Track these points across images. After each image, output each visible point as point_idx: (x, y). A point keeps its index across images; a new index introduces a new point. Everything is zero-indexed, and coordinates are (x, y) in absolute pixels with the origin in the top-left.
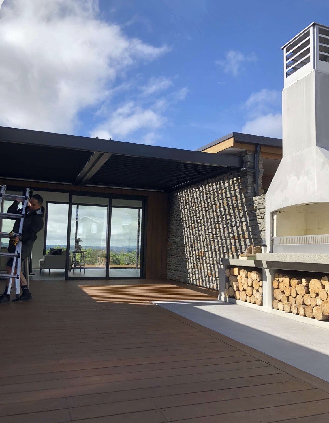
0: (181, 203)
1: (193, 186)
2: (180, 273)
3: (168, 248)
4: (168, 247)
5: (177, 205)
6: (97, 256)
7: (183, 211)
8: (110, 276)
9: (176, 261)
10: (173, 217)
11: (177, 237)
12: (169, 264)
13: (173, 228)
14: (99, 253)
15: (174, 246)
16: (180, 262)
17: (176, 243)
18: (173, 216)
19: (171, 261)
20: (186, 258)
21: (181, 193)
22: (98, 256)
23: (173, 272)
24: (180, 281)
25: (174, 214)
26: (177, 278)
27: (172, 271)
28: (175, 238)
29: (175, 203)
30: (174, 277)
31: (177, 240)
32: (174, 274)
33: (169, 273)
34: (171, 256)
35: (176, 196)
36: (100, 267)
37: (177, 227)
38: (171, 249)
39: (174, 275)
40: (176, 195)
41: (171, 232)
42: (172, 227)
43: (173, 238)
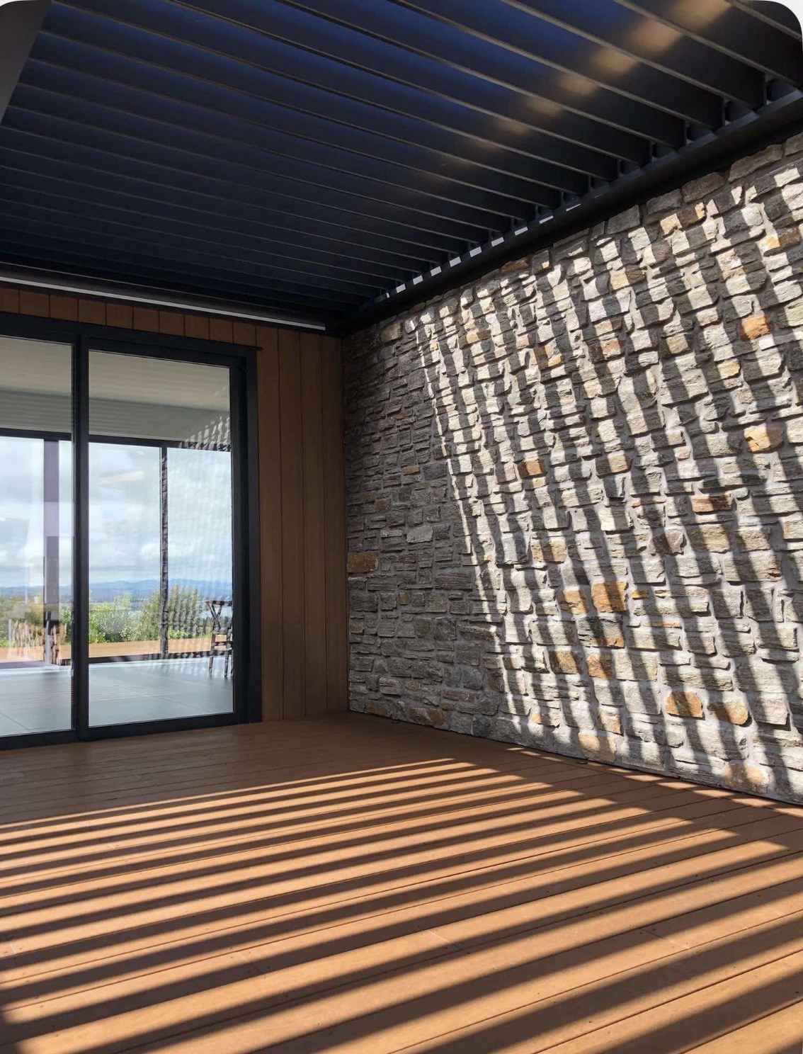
0: (431, 365)
1: (522, 262)
2: (439, 688)
3: (350, 579)
4: (351, 574)
5: (405, 381)
6: (10, 621)
7: (447, 400)
8: (93, 722)
9: (412, 634)
10: (379, 440)
11: (406, 528)
12: (361, 649)
13: (377, 489)
14: (17, 611)
15: (387, 567)
16: (437, 638)
17: (405, 553)
18: (377, 436)
19: (376, 635)
20: (489, 618)
21: (426, 318)
22: (14, 620)
23: (390, 685)
24: (445, 726)
25: (383, 424)
26: (422, 710)
27: (383, 679)
28: (397, 532)
29: (384, 374)
30: (401, 709)
31: (409, 539)
32: (398, 691)
33: (362, 688)
34: (375, 612)
35: (394, 341)
36: (26, 659)
37: (405, 480)
38: (373, 581)
39: (397, 696)
40: (394, 337)
41: (372, 508)
42: (371, 483)
43: (385, 533)
